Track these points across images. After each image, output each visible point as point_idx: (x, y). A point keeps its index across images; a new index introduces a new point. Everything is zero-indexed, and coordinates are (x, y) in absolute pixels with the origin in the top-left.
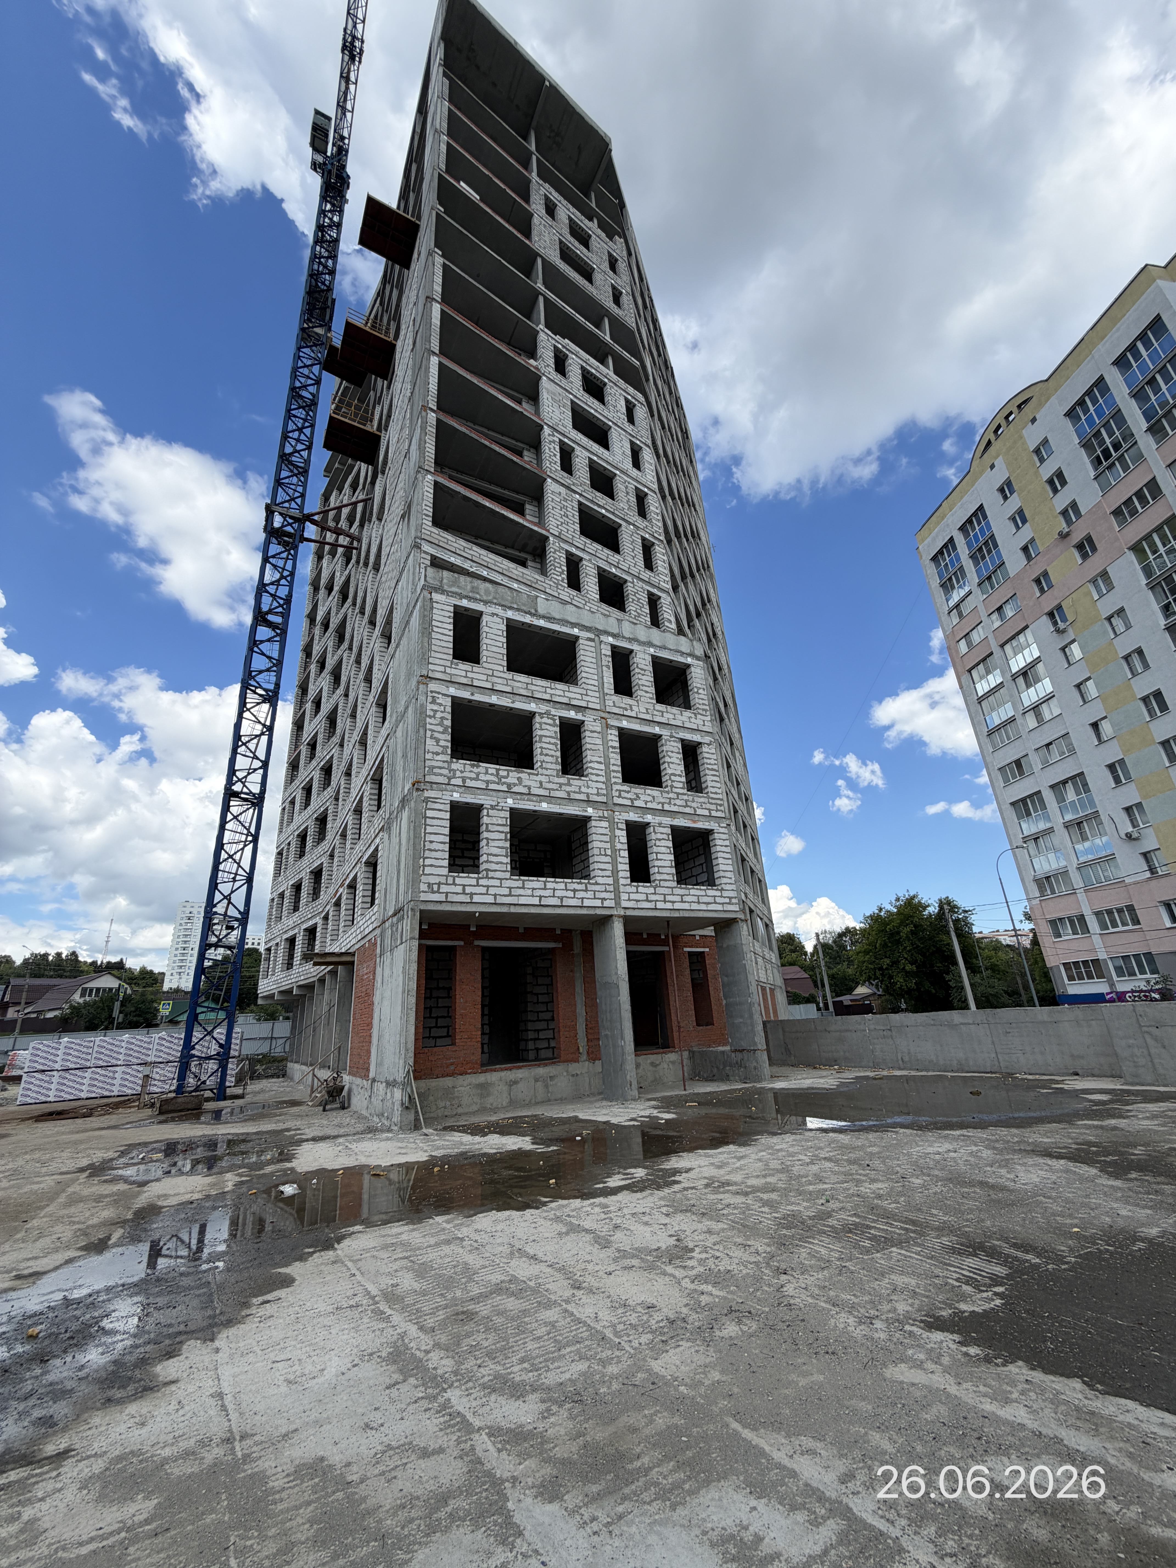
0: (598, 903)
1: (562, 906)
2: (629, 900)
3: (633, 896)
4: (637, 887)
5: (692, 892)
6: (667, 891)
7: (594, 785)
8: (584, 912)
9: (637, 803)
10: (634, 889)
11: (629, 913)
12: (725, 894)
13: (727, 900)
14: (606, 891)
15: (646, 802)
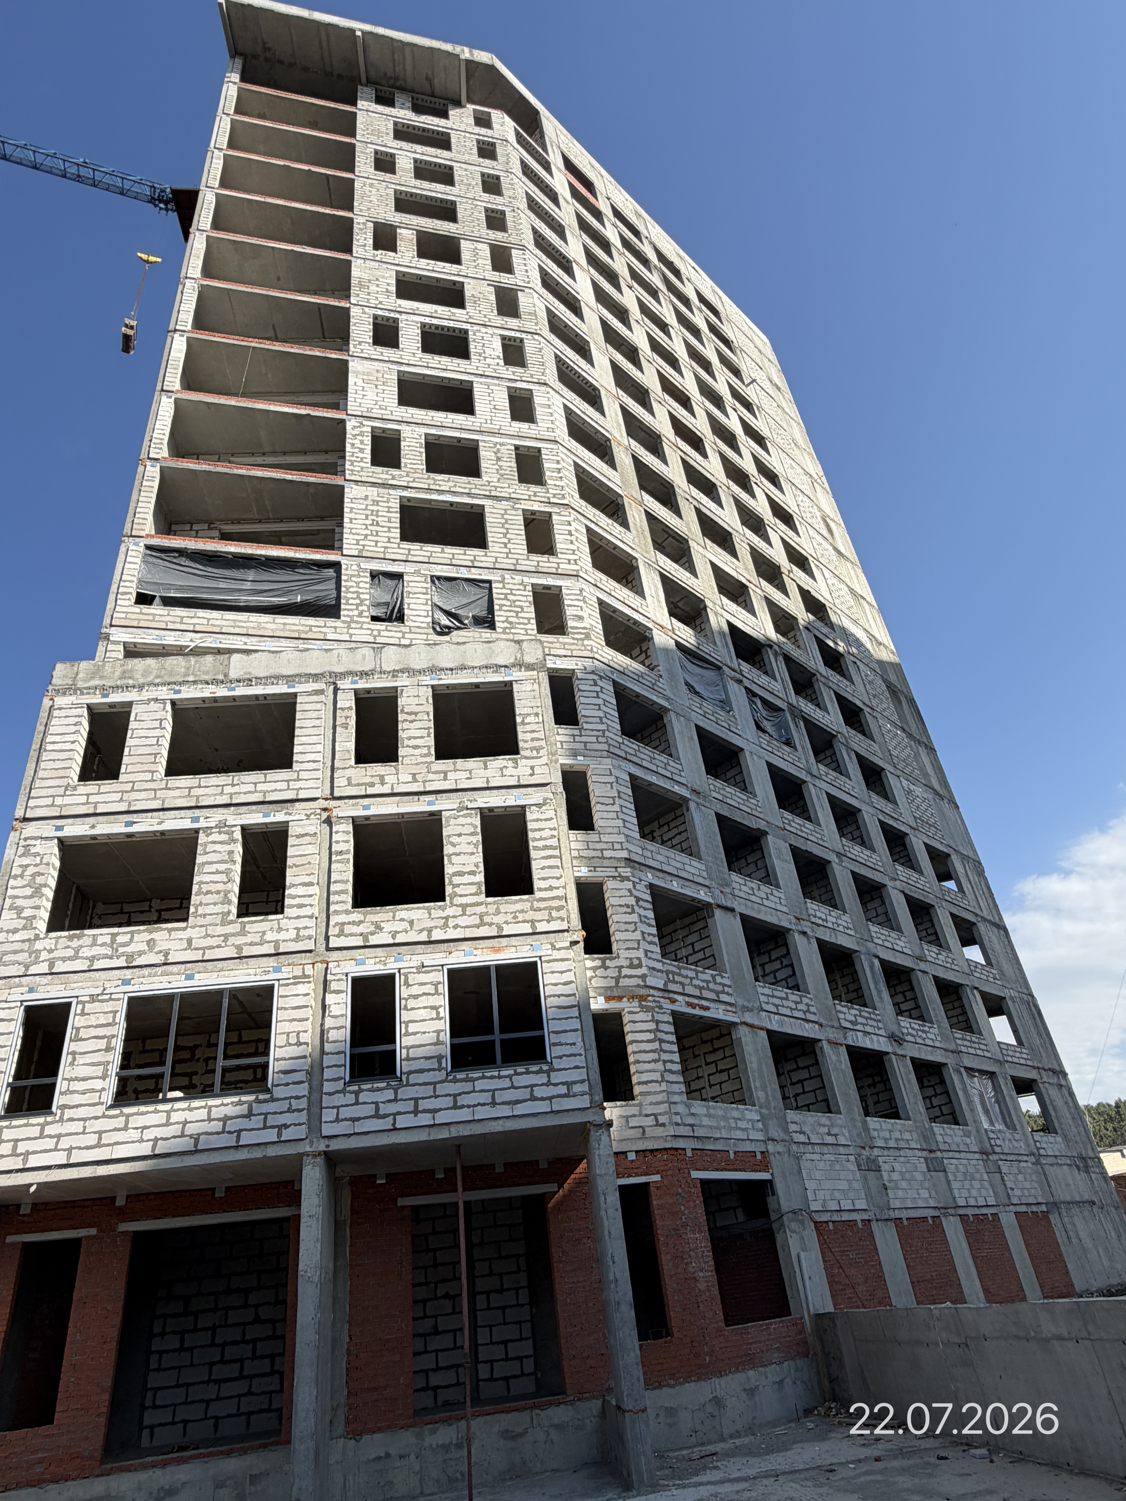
0: (271, 1135)
1: (197, 1151)
2: (337, 1120)
3: (345, 1113)
4: (357, 1094)
5: (480, 1085)
6: (420, 1092)
7: (292, 924)
8: (242, 1155)
9: (374, 940)
10: (350, 1098)
11: (336, 1145)
12: (556, 1078)
13: (563, 1090)
14: (290, 1110)
15: (394, 934)
